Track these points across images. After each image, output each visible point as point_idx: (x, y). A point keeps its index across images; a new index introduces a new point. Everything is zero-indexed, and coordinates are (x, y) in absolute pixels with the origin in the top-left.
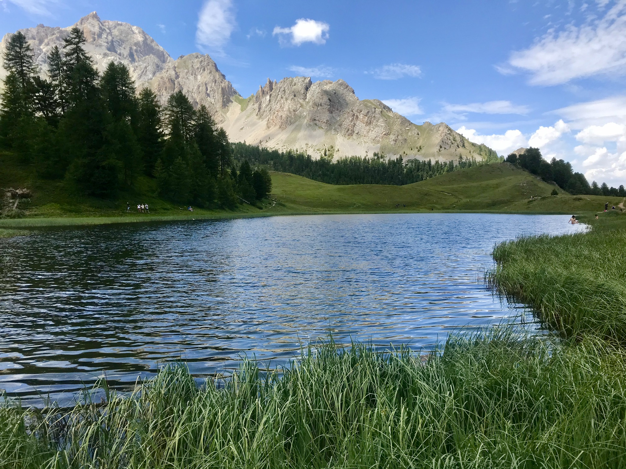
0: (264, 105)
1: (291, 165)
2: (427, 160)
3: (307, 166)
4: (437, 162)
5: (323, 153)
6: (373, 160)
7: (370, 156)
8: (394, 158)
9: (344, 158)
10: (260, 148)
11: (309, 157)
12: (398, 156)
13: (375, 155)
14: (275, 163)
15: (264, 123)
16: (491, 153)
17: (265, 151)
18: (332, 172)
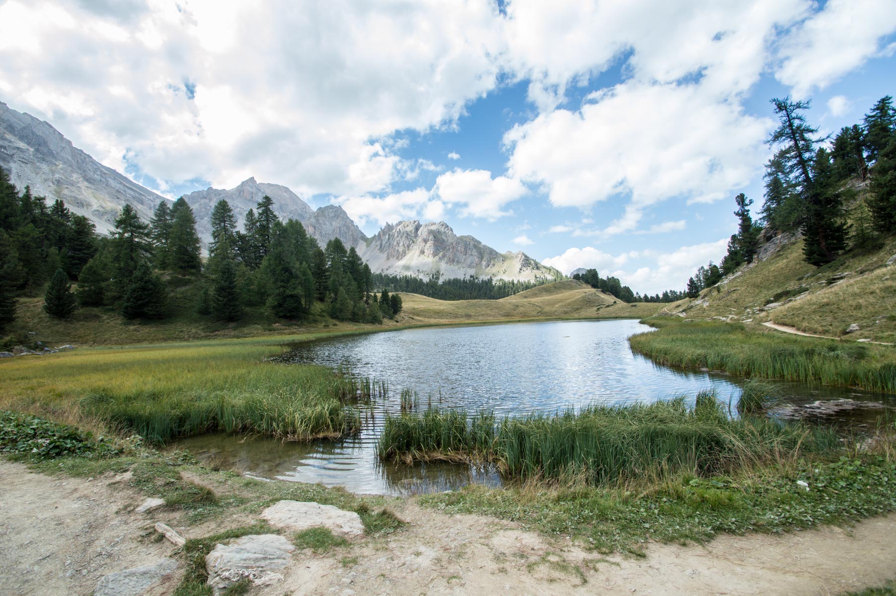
0: (384, 242)
1: (407, 287)
2: (511, 280)
3: (420, 287)
4: (518, 281)
5: (431, 276)
6: (470, 281)
7: (468, 278)
8: (486, 278)
9: (447, 280)
10: (383, 275)
11: (421, 280)
12: (489, 277)
13: (471, 276)
14: (395, 286)
15: (385, 256)
16: (558, 273)
17: (386, 276)
18: (440, 291)
